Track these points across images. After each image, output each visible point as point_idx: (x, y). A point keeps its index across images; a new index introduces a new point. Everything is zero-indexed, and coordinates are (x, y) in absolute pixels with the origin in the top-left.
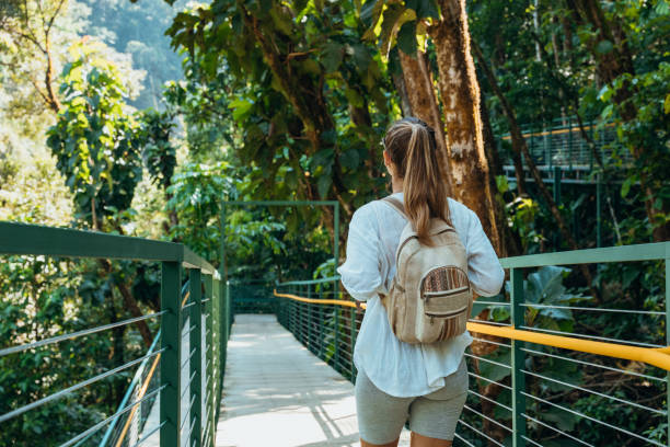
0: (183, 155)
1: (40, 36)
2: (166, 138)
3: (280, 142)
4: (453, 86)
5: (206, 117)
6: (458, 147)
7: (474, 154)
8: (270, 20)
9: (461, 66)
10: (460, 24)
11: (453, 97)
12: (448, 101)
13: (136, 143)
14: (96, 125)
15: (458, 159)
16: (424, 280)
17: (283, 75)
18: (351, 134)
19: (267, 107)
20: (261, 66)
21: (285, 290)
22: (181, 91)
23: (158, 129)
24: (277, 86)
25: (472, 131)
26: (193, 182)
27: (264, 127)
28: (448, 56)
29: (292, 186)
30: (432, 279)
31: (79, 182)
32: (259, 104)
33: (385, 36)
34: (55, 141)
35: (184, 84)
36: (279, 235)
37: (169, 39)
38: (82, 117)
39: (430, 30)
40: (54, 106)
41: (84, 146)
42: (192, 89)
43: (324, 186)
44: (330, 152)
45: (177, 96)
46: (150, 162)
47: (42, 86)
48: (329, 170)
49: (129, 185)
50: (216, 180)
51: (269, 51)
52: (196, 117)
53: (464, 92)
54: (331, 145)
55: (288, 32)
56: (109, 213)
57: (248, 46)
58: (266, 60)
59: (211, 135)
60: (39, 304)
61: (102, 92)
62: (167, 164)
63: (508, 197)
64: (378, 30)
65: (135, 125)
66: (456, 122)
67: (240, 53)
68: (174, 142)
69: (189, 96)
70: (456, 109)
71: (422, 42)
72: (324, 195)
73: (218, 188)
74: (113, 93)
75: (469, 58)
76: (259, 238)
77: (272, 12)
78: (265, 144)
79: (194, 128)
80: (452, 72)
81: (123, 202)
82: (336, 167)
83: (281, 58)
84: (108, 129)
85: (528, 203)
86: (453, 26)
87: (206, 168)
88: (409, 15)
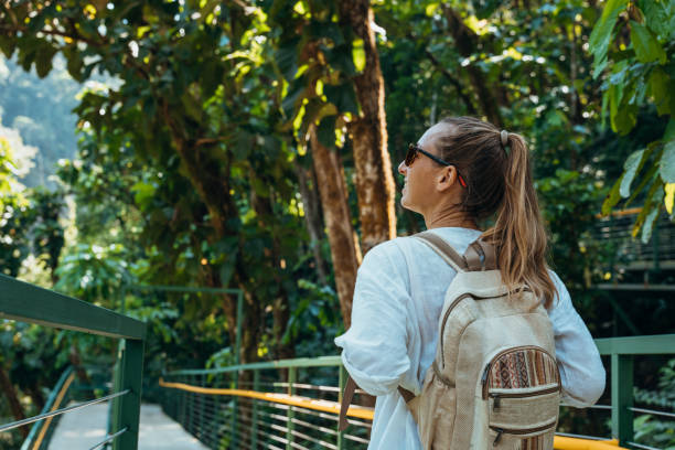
0: (71, 235)
2: (55, 218)
3: (182, 228)
4: (369, 181)
5: (99, 199)
6: (372, 240)
8: (180, 106)
9: (378, 162)
11: (369, 192)
12: (362, 195)
13: (24, 221)
16: (489, 366)
17: (191, 161)
18: (253, 224)
19: (171, 192)
20: (168, 151)
21: (174, 379)
22: (75, 171)
23: (48, 208)
24: (184, 171)
25: (386, 226)
26: (83, 265)
27: (167, 212)
28: (365, 151)
29: (193, 273)
30: (503, 365)
32: (163, 188)
33: (303, 129)
35: (78, 164)
36: (170, 322)
39: (348, 125)
42: (87, 170)
43: (226, 274)
44: (234, 239)
45: (70, 175)
46: (37, 241)
48: (233, 258)
49: (14, 265)
50: (111, 263)
51: (179, 135)
52: (87, 198)
53: (379, 187)
54: (234, 233)
55: (198, 118)
57: (156, 130)
58: (174, 144)
59: (103, 217)
62: (56, 243)
64: (297, 123)
65: (24, 203)
66: (370, 216)
67: (148, 136)
68: (63, 222)
69: (82, 177)
70: (372, 204)
71: (339, 137)
72: (225, 283)
73: (111, 272)
75: (385, 154)
76: (150, 326)
77: (184, 99)
78: (167, 229)
79: (85, 209)
80: (369, 167)
82: (239, 255)
83: (190, 144)
86: (372, 122)
87: (99, 251)
88: (330, 109)
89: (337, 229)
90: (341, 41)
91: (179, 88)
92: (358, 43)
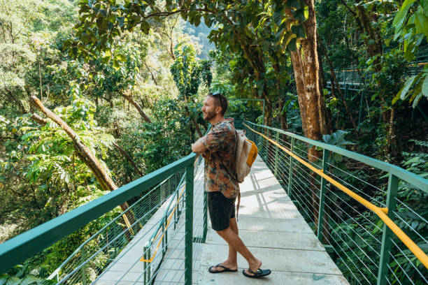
0: (214, 75)
1: (169, 33)
2: (209, 69)
3: (246, 76)
4: (309, 63)
5: (222, 62)
6: (309, 86)
7: (315, 89)
8: (244, 32)
9: (313, 56)
10: (313, 38)
11: (309, 68)
12: (306, 69)
13: (199, 71)
14: (186, 66)
15: (309, 91)
17: (248, 53)
18: (271, 74)
19: (242, 63)
20: (240, 49)
21: (247, 123)
22: (214, 53)
23: (206, 66)
24: (245, 57)
25: (315, 81)
26: (217, 86)
27: (240, 71)
28: (308, 52)
29: (249, 92)
31: (180, 85)
32: (239, 62)
33: (284, 44)
34: (173, 70)
35: (215, 51)
36: (245, 105)
37: (208, 40)
38: (181, 63)
39: (302, 41)
40: (173, 57)
41: (182, 73)
42: (218, 52)
43: (260, 93)
44: (263, 80)
45: (213, 55)
46: (204, 77)
47: (169, 50)
48: (262, 87)
49: (197, 86)
50: (225, 86)
51: (243, 44)
52: (219, 62)
53: (313, 66)
54: (263, 78)
55: (250, 36)
56: (190, 95)
57: (236, 42)
58: (242, 47)
59: (224, 68)
60: (168, 124)
61: (188, 54)
62: (209, 78)
63: (327, 97)
64: (282, 41)
65: (198, 65)
66: (309, 77)
67: (233, 44)
68: (211, 71)
69: (217, 55)
70: (309, 72)
71: (298, 45)
72: (260, 96)
73: (225, 88)
74: (192, 54)
75: (316, 52)
76: (239, 106)
77: (245, 30)
78: (240, 77)
79: (219, 66)
80: (309, 58)
81: (194, 91)
82: (265, 87)
83: (248, 46)
84: (190, 67)
85: (335, 99)
86: (311, 40)
87: (222, 82)
88: (294, 36)
89: (299, 78)
90: (299, 8)
91: (242, 26)
92: (307, 8)
